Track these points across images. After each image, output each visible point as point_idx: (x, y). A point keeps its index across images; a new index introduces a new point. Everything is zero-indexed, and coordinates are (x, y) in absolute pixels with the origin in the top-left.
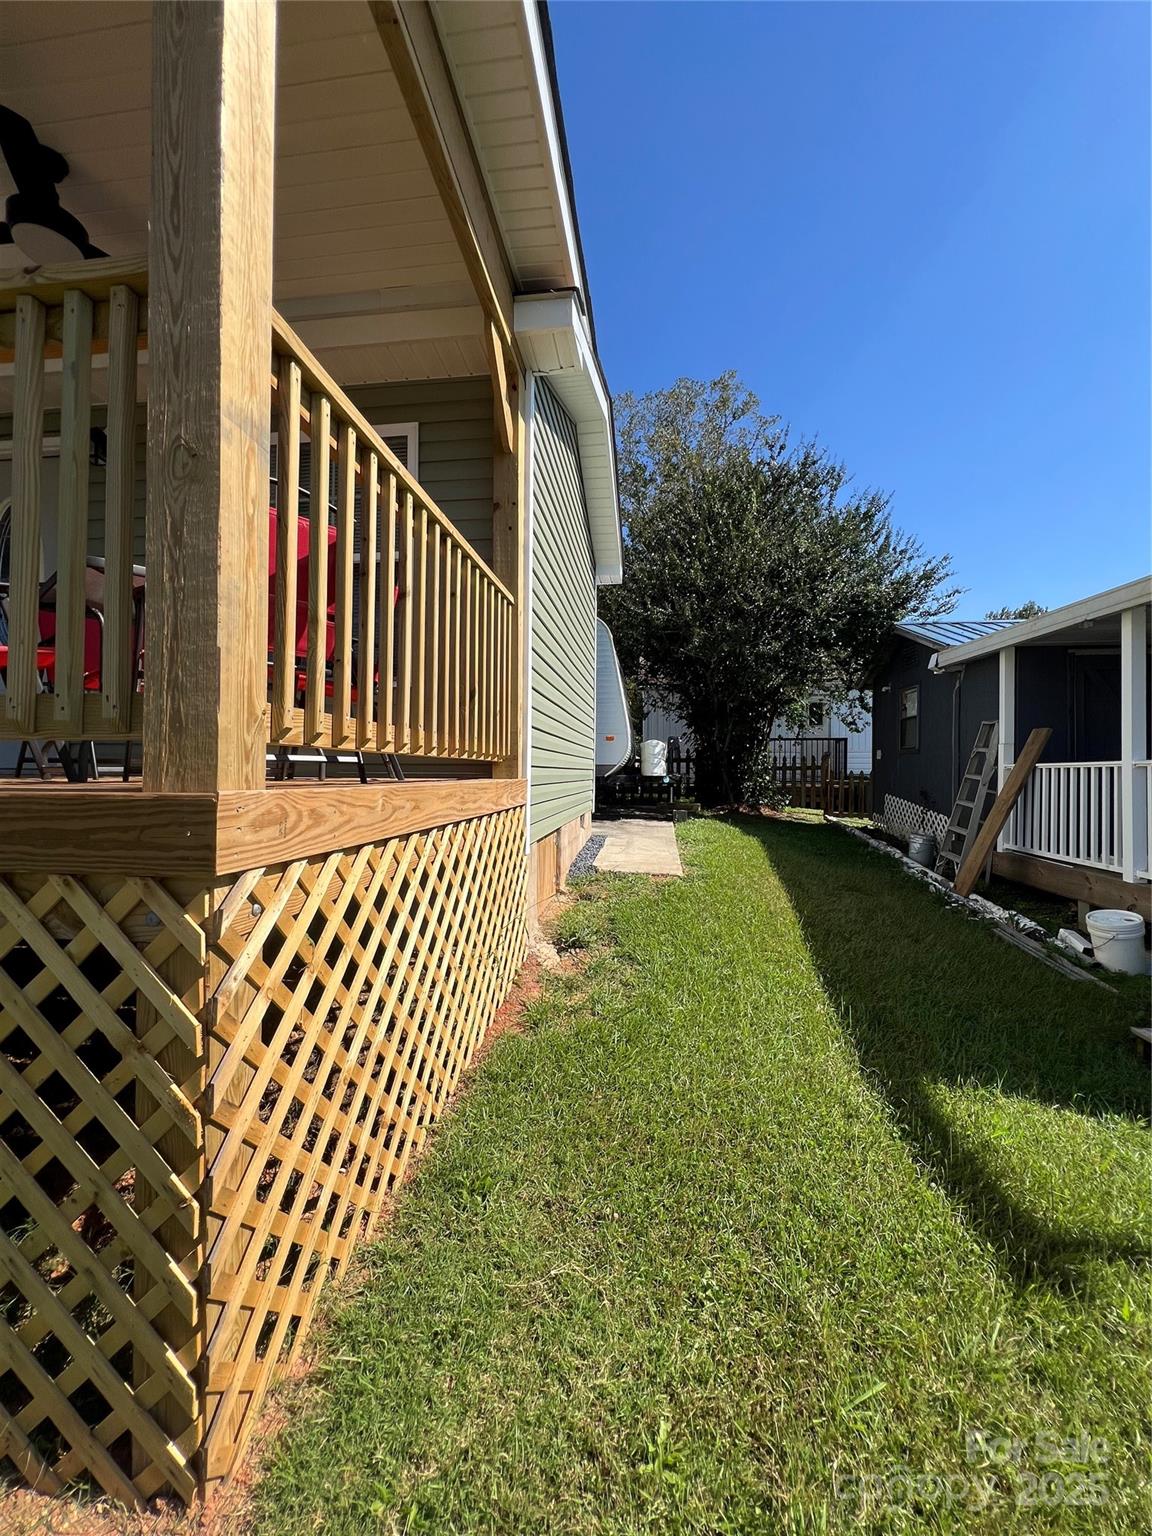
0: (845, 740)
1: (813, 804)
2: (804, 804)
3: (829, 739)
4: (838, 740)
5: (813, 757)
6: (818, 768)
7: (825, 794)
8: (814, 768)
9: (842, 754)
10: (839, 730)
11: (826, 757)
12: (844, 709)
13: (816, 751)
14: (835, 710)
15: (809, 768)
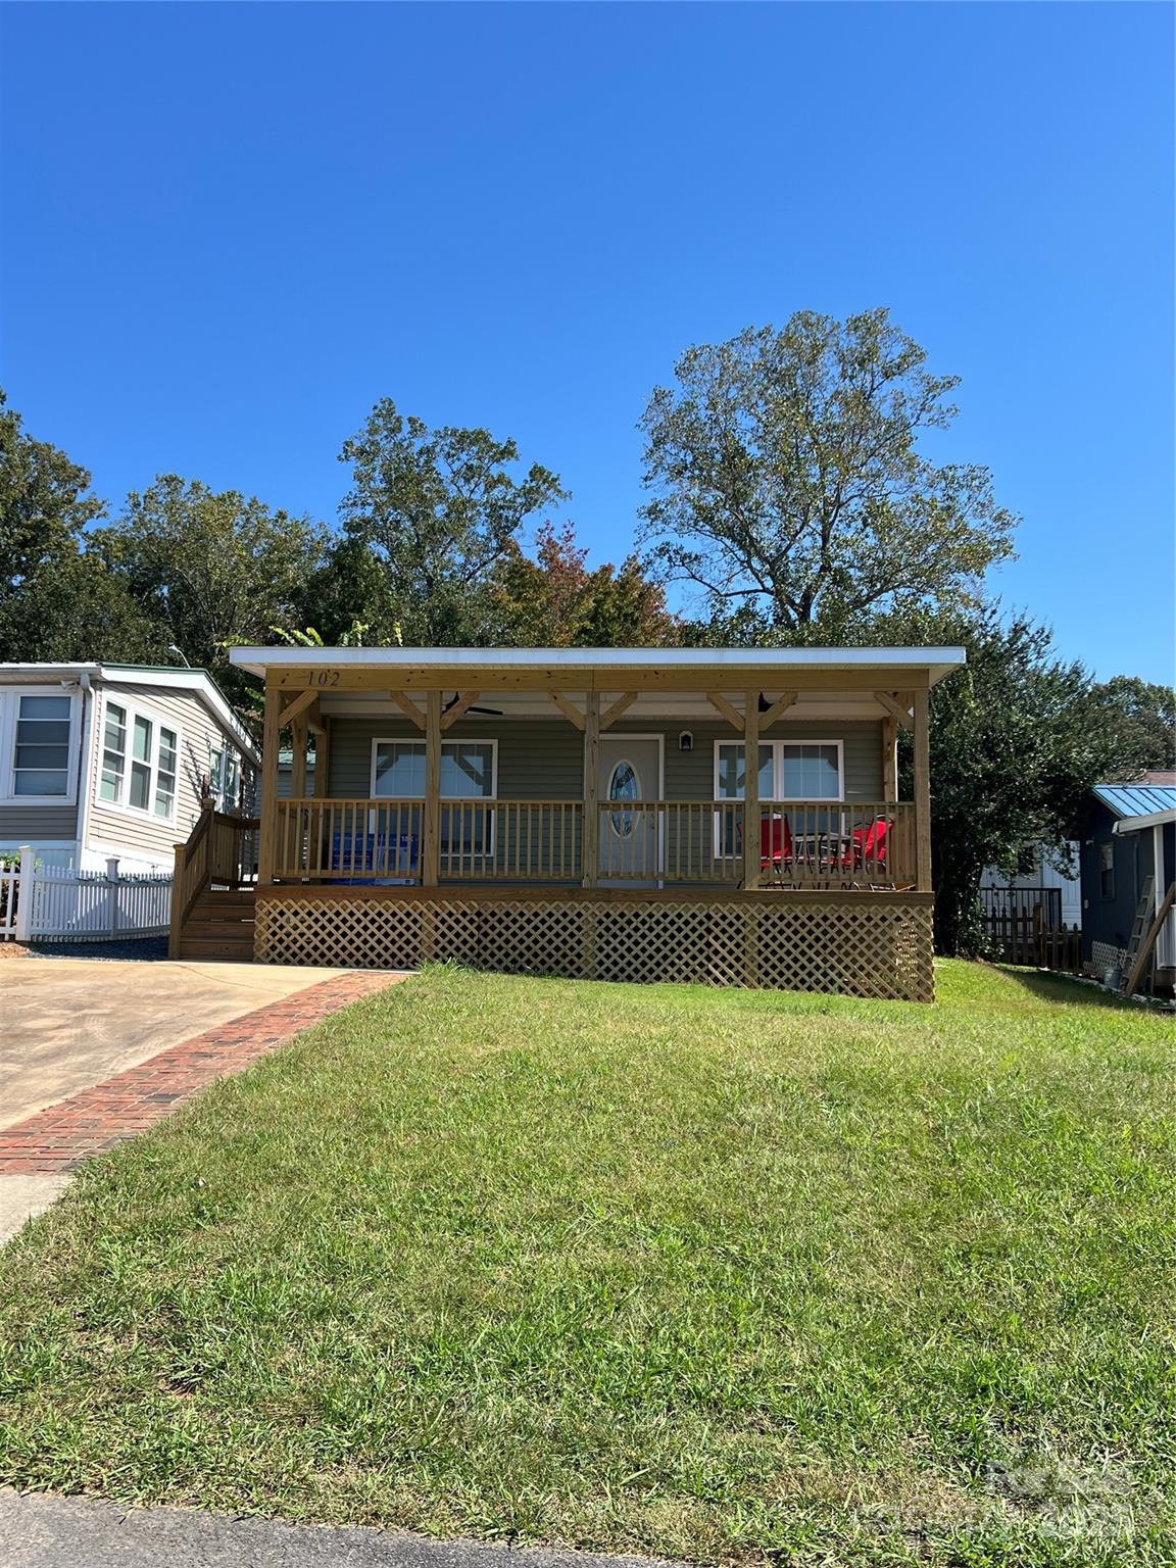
0: (1059, 890)
1: (1026, 960)
2: (1015, 960)
3: (1042, 889)
4: (1052, 891)
5: (1024, 908)
6: (1030, 919)
7: (1038, 949)
8: (1025, 920)
9: (1056, 907)
10: (1053, 880)
11: (1037, 908)
12: (1056, 857)
13: (1027, 901)
14: (1047, 857)
15: (1019, 920)
